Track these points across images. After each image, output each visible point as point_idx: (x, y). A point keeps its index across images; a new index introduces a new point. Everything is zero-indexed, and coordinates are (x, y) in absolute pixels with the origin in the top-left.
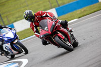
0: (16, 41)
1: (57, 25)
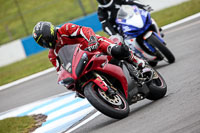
0: (149, 34)
1: (92, 59)
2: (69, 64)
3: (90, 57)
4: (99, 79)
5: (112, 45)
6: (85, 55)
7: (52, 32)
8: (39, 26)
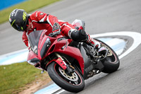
1: (54, 43)
2: (36, 47)
3: (52, 41)
4: (60, 59)
5: (72, 30)
6: (48, 39)
7: (24, 18)
8: (14, 13)
